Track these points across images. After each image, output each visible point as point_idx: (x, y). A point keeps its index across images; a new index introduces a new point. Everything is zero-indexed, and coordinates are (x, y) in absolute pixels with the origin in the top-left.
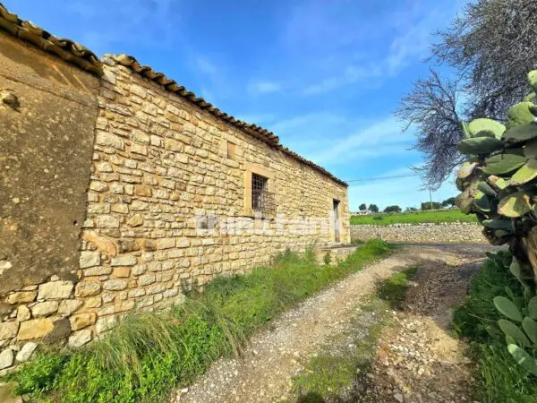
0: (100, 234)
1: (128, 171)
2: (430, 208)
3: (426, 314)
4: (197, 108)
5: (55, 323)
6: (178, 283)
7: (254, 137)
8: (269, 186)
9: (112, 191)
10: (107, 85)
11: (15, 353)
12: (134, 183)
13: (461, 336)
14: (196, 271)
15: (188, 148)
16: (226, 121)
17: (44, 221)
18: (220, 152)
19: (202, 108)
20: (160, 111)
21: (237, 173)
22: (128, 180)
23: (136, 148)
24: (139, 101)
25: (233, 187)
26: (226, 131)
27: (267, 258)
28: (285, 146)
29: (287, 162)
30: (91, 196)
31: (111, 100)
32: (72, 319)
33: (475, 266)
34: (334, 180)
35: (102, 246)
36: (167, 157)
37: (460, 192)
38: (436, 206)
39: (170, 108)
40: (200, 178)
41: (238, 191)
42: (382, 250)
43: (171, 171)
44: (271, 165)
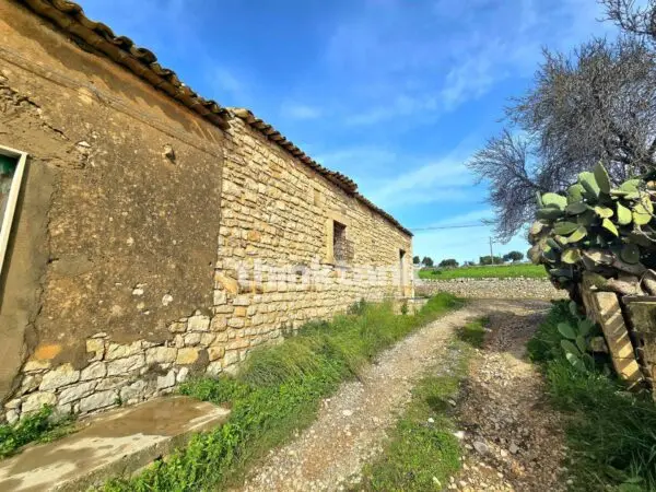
0: (226, 275)
1: (244, 218)
2: (490, 263)
3: (504, 350)
4: (291, 157)
5: (199, 353)
6: (279, 326)
7: (334, 183)
8: (347, 233)
9: (233, 235)
10: (228, 136)
11: (176, 374)
12: (248, 229)
13: (534, 360)
14: (292, 316)
15: (285, 195)
16: (313, 168)
17: (191, 261)
18: (308, 199)
19: (295, 156)
20: (265, 160)
21: (321, 220)
22: (244, 226)
23: (249, 196)
24: (250, 150)
25: (318, 234)
26: (312, 178)
27: (345, 307)
28: (360, 194)
29: (359, 209)
30: (221, 240)
31: (231, 151)
32: (209, 350)
33: (540, 316)
34: (401, 229)
35: (228, 287)
36: (270, 205)
37: (531, 246)
38: (497, 260)
39: (272, 157)
40: (294, 225)
41: (322, 238)
42: (452, 303)
43: (274, 217)
44: (348, 212)
